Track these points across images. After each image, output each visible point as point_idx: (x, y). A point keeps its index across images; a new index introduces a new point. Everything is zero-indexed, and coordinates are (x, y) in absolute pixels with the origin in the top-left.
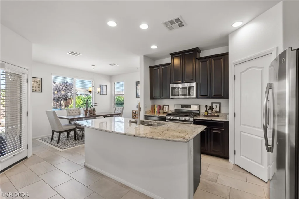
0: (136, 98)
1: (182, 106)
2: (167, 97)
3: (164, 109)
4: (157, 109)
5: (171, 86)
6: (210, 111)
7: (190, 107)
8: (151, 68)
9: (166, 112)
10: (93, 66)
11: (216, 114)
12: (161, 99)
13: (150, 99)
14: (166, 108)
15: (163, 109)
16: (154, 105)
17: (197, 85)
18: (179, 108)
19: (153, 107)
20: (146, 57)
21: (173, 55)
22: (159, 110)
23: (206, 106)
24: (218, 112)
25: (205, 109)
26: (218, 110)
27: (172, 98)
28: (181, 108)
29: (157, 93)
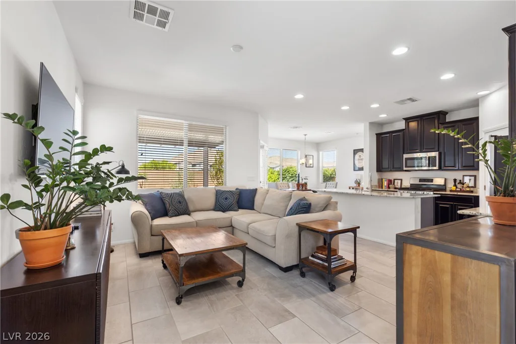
0: (354, 170)
1: (420, 180)
2: (400, 169)
3: (396, 184)
4: (385, 183)
5: (405, 156)
6: (459, 186)
7: (432, 181)
8: (379, 135)
9: (398, 187)
10: (305, 135)
11: (468, 189)
12: (391, 171)
13: (377, 171)
14: (397, 183)
15: (394, 184)
16: (382, 179)
17: (440, 155)
18: (417, 182)
19: (380, 182)
20: (372, 124)
21: (408, 120)
22: (389, 185)
23: (455, 180)
24: (472, 187)
25: (453, 183)
26: (472, 184)
27: (406, 171)
28: (420, 182)
29: (385, 164)
